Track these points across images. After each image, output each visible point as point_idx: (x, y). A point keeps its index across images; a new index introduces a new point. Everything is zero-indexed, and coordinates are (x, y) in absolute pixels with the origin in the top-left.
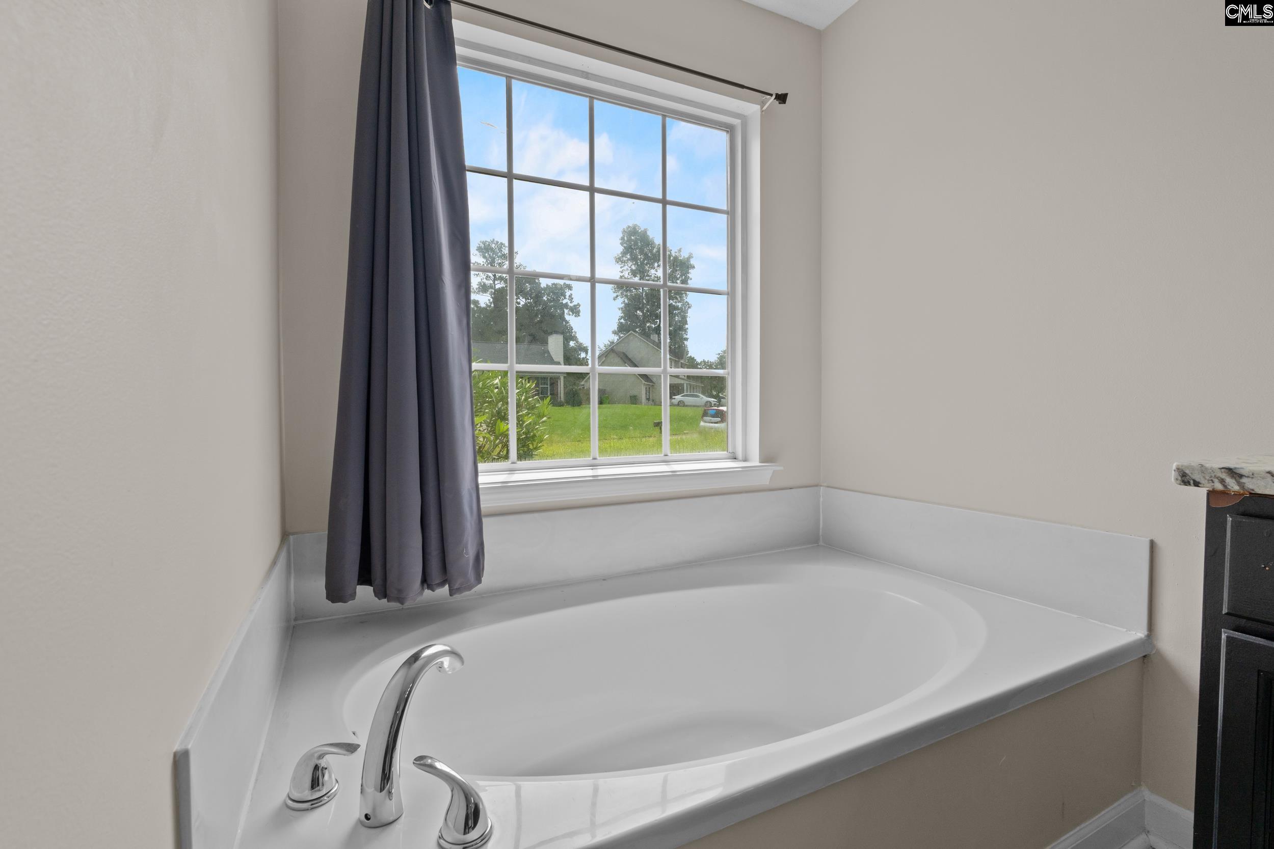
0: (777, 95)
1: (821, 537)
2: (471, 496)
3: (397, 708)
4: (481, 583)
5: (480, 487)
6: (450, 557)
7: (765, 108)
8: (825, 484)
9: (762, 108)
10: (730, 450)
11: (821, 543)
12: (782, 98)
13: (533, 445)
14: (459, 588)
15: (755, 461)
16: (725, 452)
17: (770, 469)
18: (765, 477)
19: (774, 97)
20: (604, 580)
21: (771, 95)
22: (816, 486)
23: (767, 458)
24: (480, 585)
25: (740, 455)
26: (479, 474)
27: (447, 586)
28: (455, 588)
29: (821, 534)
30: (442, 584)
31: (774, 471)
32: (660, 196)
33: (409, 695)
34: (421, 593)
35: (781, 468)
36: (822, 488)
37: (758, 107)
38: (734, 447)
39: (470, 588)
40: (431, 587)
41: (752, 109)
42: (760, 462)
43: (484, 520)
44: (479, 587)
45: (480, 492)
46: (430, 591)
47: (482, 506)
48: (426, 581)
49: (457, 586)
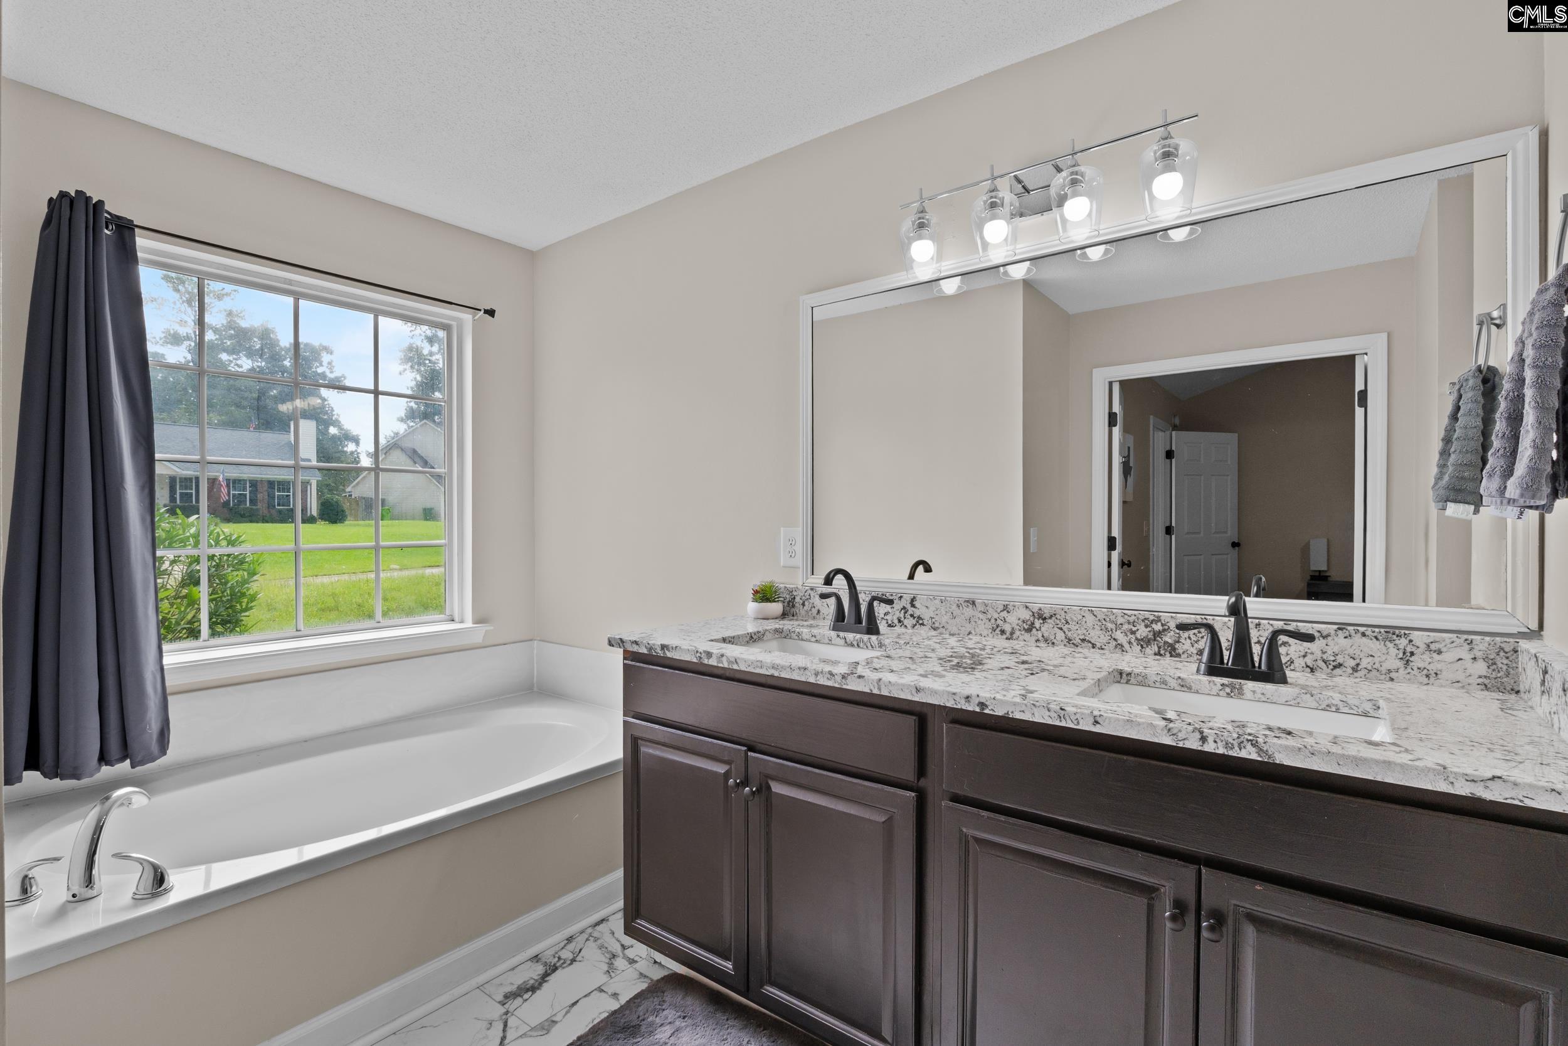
0: (485, 310)
1: (535, 685)
2: (155, 677)
3: (94, 834)
4: (166, 755)
5: (165, 667)
6: (132, 734)
7: (476, 318)
8: (539, 638)
9: (474, 317)
10: (448, 613)
11: (535, 689)
12: (491, 313)
13: (241, 604)
14: (142, 761)
15: (469, 624)
16: (443, 616)
17: (483, 628)
18: (479, 634)
19: (482, 311)
20: (306, 741)
21: (480, 310)
22: (531, 640)
23: (479, 620)
24: (165, 757)
25: (457, 618)
26: (164, 654)
27: (128, 761)
28: (137, 760)
29: (535, 682)
30: (122, 759)
31: (486, 631)
32: (372, 387)
33: (103, 823)
34: (99, 770)
35: (492, 628)
36: (536, 642)
37: (471, 316)
38: (452, 609)
39: (153, 760)
40: (109, 763)
41: (467, 317)
42: (474, 624)
43: (170, 698)
44: (162, 761)
45: (166, 672)
46: (108, 767)
47: (168, 683)
48: (104, 758)
49: (139, 758)
